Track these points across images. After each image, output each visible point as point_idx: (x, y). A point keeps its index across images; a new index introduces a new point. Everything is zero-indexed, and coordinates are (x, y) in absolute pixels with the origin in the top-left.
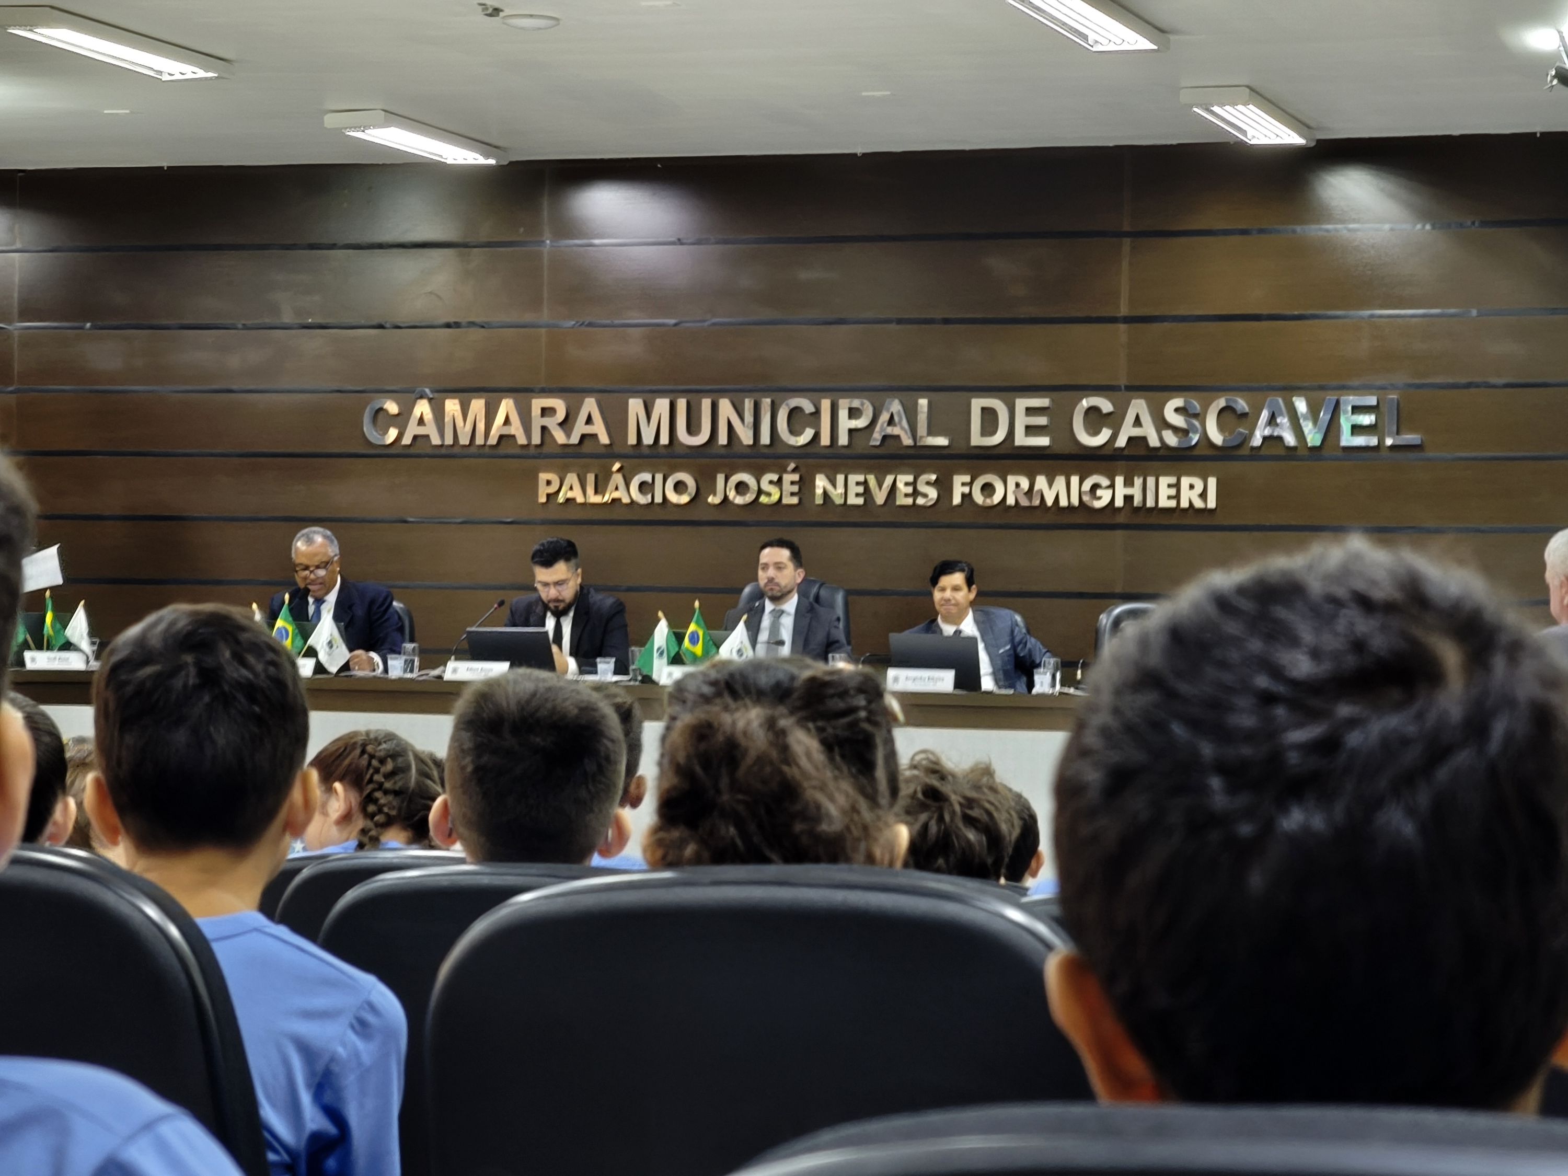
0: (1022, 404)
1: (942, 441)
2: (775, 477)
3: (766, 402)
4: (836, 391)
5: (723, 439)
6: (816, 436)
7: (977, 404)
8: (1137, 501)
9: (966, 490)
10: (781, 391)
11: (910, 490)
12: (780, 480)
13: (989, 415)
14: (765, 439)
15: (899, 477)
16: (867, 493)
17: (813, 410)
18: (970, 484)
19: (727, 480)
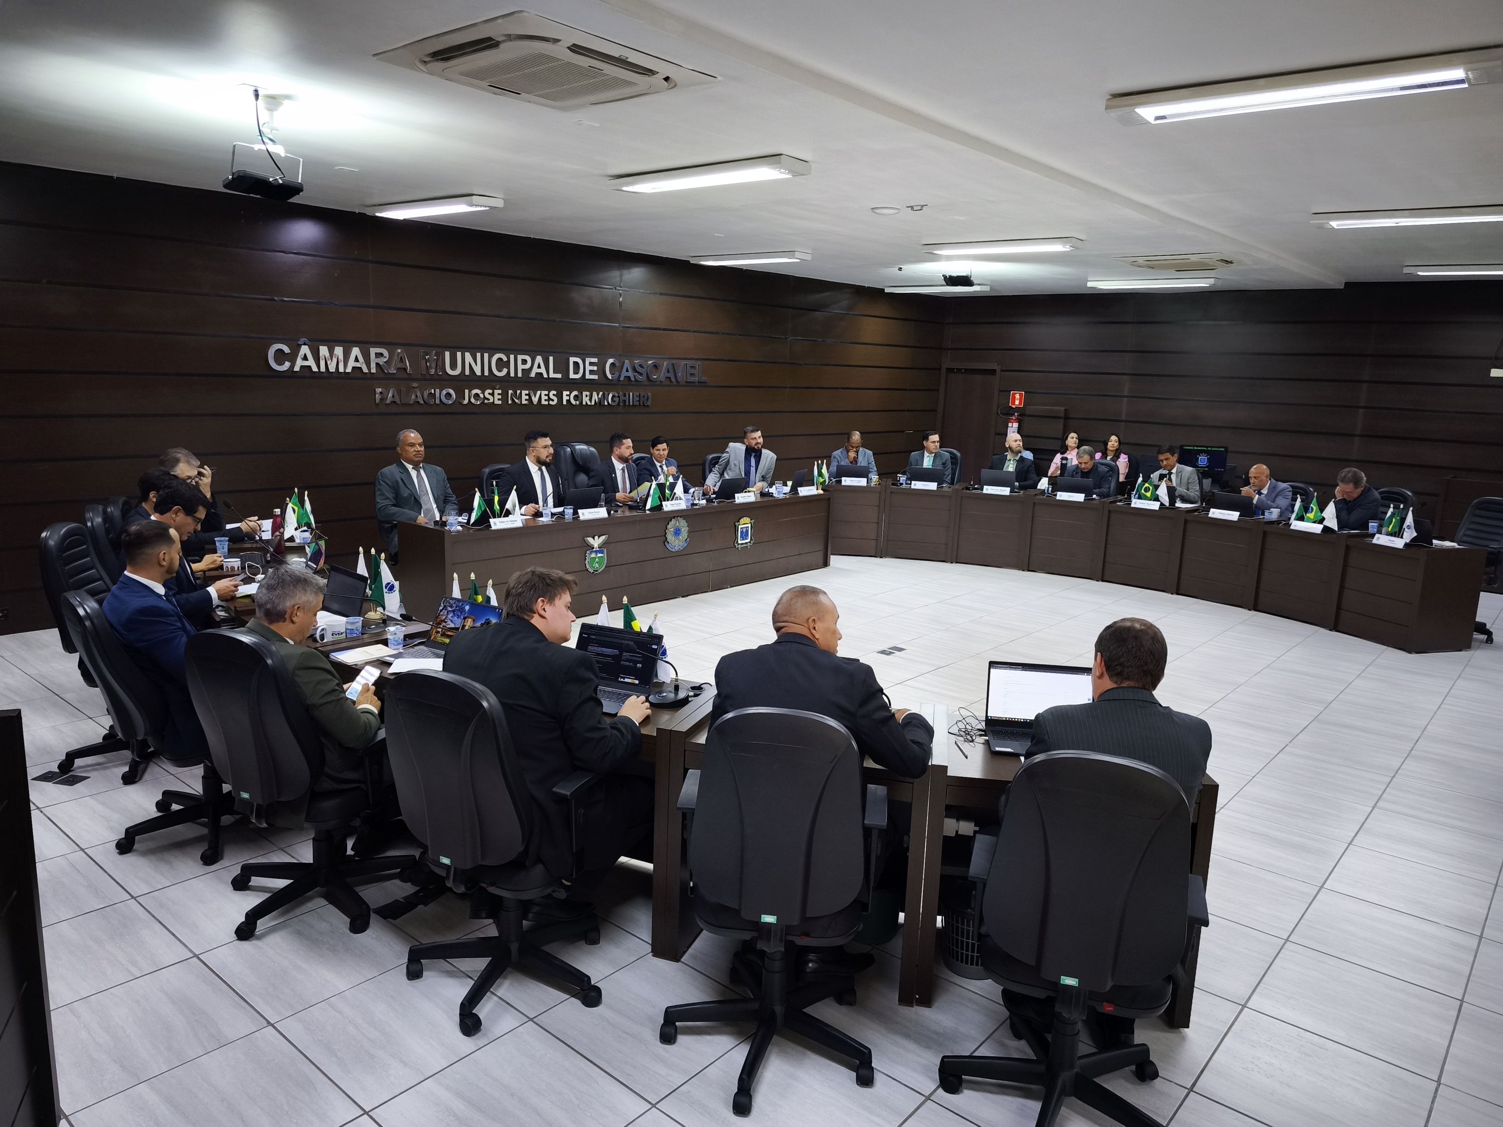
0: (588, 360)
1: (559, 376)
2: (491, 391)
3: (486, 355)
4: (517, 352)
5: (467, 372)
6: (509, 373)
7: (572, 360)
8: (627, 404)
9: (568, 398)
10: (492, 351)
11: (546, 398)
12: (493, 392)
13: (576, 364)
14: (486, 373)
15: (542, 392)
16: (530, 400)
17: (507, 360)
18: (569, 395)
19: (470, 392)
